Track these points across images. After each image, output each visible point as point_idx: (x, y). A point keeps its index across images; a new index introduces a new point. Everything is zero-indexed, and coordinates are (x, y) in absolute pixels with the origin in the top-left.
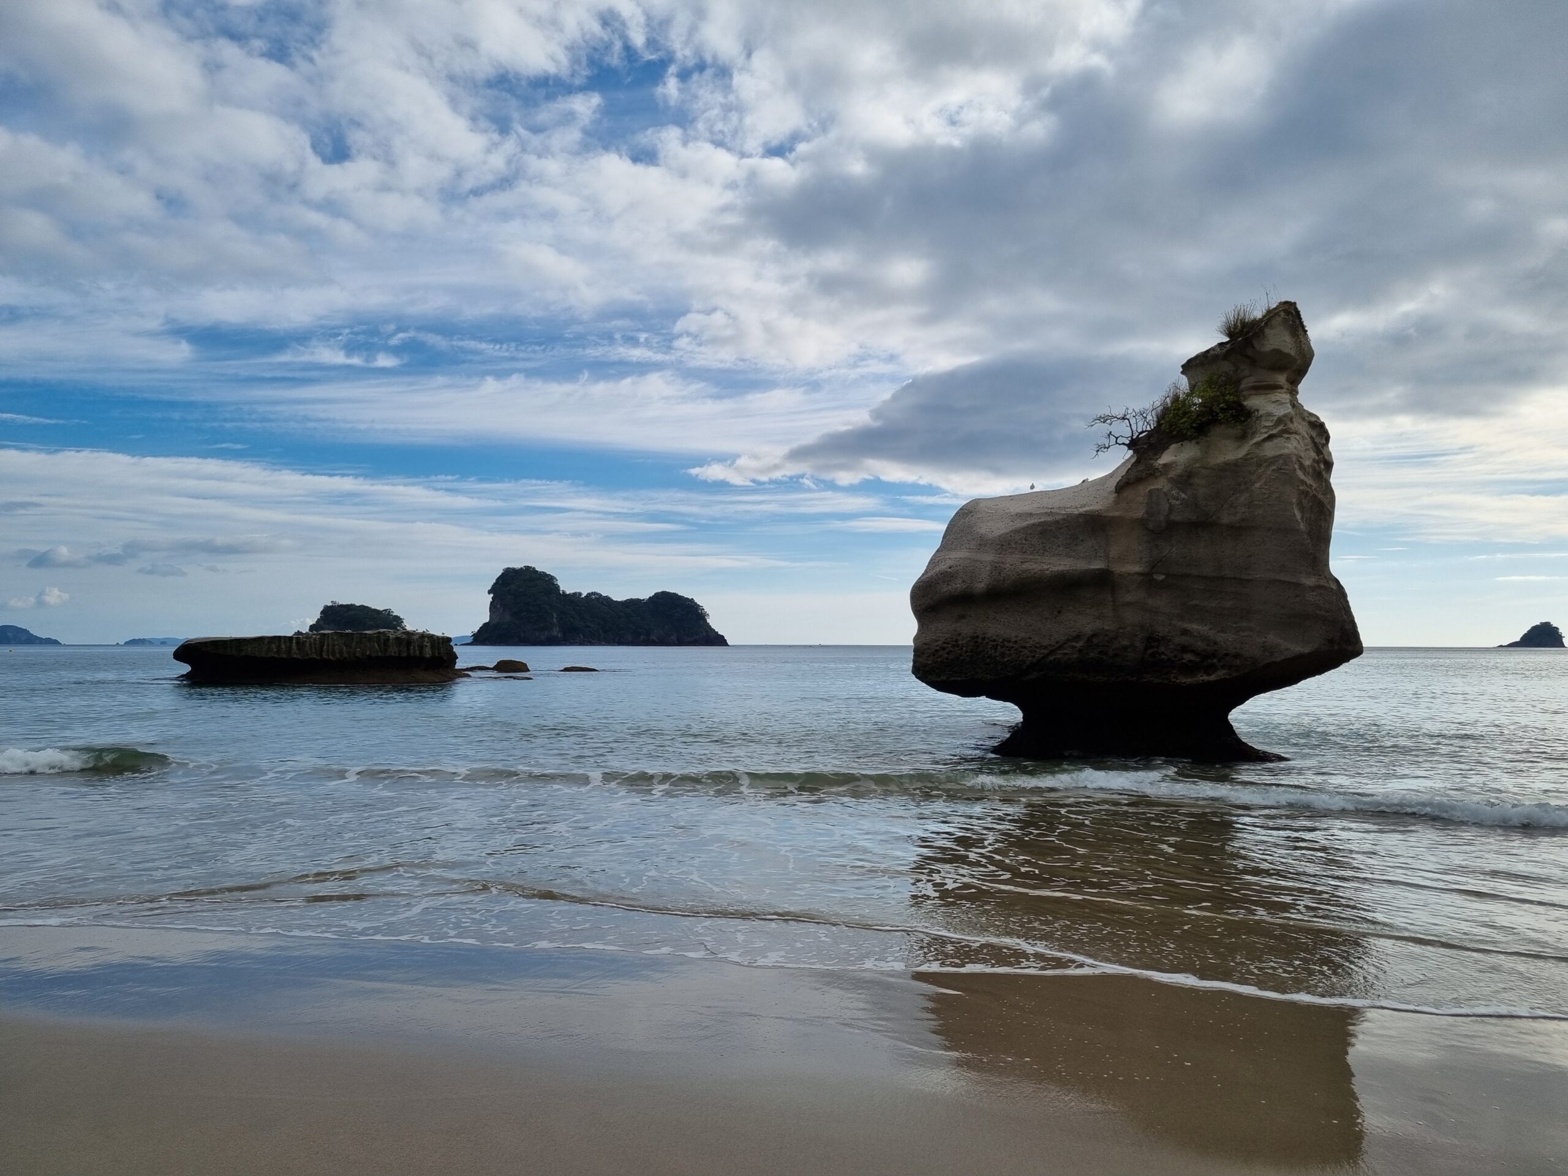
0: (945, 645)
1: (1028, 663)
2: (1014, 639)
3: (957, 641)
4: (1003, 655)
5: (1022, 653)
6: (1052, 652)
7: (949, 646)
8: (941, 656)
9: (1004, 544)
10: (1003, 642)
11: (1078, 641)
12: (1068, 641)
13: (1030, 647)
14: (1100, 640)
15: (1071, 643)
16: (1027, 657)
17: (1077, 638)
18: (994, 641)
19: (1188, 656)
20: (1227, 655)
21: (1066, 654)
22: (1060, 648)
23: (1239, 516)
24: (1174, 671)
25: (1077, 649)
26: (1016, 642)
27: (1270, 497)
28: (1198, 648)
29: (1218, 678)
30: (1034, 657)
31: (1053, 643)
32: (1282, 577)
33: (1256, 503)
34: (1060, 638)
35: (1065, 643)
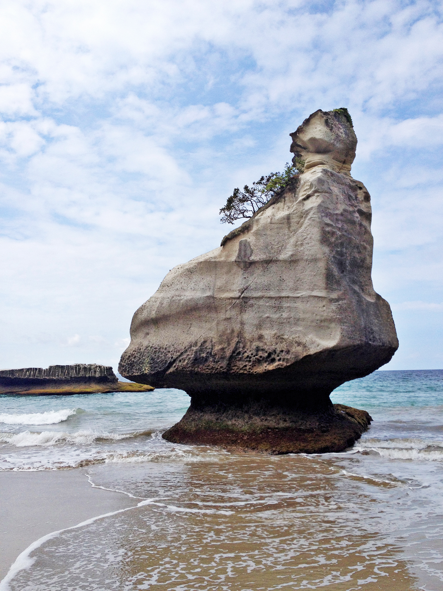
3: (140, 349)
4: (158, 357)
5: (168, 355)
6: (182, 354)
7: (136, 353)
8: (131, 359)
10: (160, 349)
11: (196, 346)
12: (191, 346)
13: (172, 351)
14: (208, 345)
15: (192, 348)
16: (169, 358)
17: (196, 344)
18: (156, 348)
19: (260, 353)
20: (282, 351)
21: (188, 355)
22: (186, 351)
23: (290, 253)
24: (250, 364)
25: (194, 351)
26: (166, 348)
27: (307, 238)
28: (266, 348)
29: (274, 368)
30: (172, 357)
31: (183, 348)
32: (315, 293)
33: (299, 243)
34: (186, 344)
35: (189, 348)
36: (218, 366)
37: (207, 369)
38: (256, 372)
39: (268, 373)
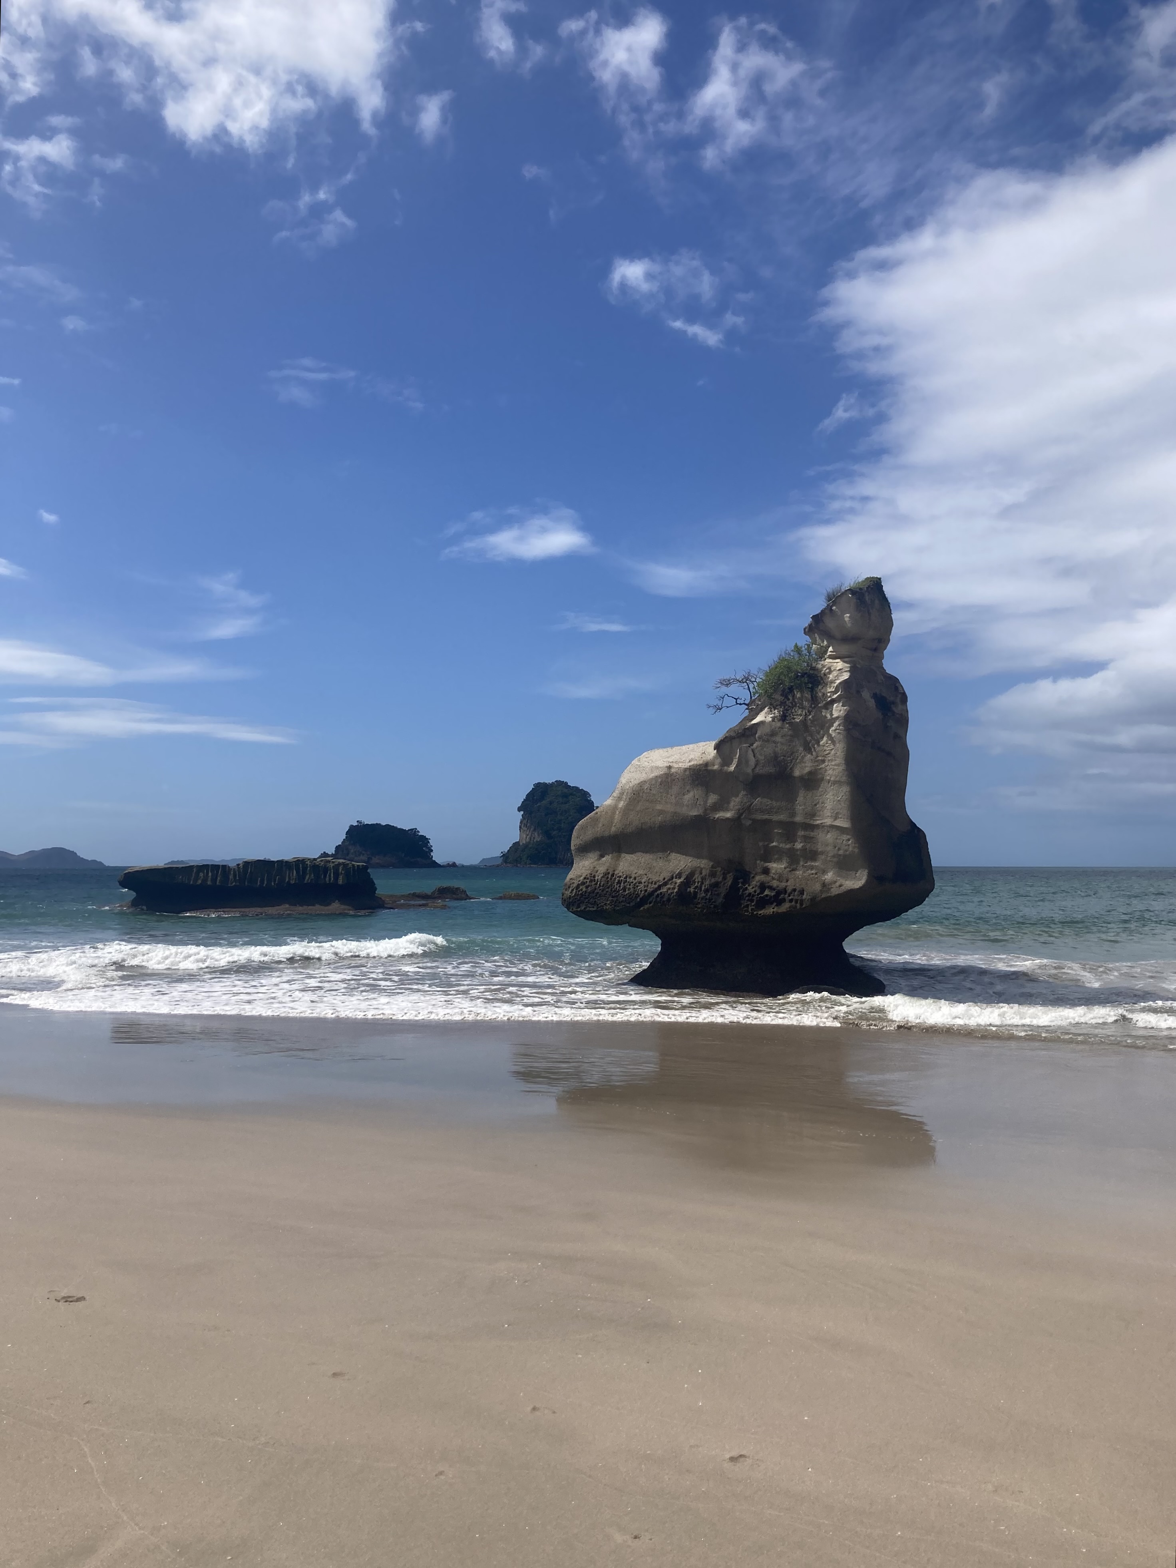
0: (585, 881)
1: (641, 896)
2: (633, 876)
3: (594, 876)
4: (624, 889)
5: (639, 887)
6: (659, 887)
7: (588, 881)
8: (582, 890)
9: (636, 793)
10: (626, 877)
11: (680, 878)
12: (672, 878)
13: (645, 883)
14: (697, 878)
15: (674, 880)
16: (641, 891)
17: (679, 875)
18: (620, 877)
19: (767, 892)
20: (794, 890)
21: (669, 889)
22: (665, 884)
23: (807, 770)
24: (753, 904)
25: (677, 884)
26: (635, 879)
27: (829, 753)
28: (775, 883)
29: (785, 911)
30: (646, 891)
31: (661, 879)
32: (838, 823)
33: (820, 758)
34: (667, 875)
35: (669, 880)
36: (712, 904)
37: (696, 907)
38: (761, 914)
39: (775, 916)
